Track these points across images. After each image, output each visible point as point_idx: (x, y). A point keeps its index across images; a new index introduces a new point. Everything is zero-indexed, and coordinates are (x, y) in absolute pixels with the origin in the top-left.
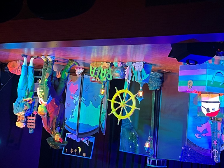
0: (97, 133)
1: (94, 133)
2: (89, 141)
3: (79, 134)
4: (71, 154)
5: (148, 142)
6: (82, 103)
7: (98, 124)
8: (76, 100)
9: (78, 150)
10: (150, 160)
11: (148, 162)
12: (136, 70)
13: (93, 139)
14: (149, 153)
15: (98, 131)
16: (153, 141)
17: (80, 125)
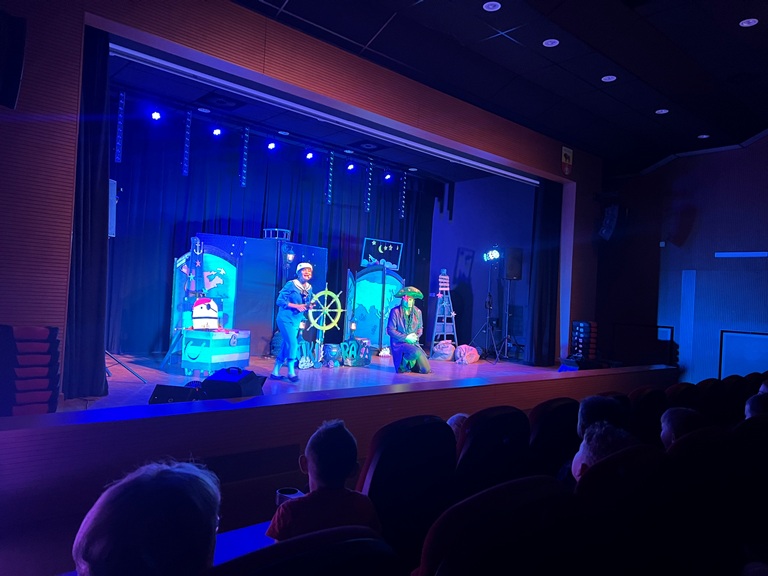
0: (358, 270)
1: (363, 271)
2: (368, 261)
3: (382, 270)
4: (391, 244)
6: (379, 309)
7: (357, 283)
9: (383, 249)
10: (287, 238)
12: (308, 358)
13: (364, 263)
14: (288, 247)
15: (357, 274)
16: (283, 263)
17: (381, 281)
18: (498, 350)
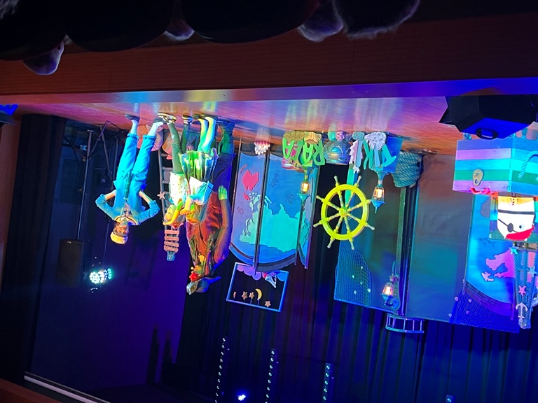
0: (293, 265)
1: (286, 264)
2: (277, 279)
3: (258, 264)
4: (243, 301)
5: (389, 285)
6: (266, 208)
7: (295, 248)
8: (255, 202)
9: (256, 294)
10: (392, 319)
11: (388, 322)
12: (372, 147)
13: (284, 276)
14: (391, 305)
15: (294, 260)
16: (398, 282)
17: (261, 249)
18: (101, 142)
